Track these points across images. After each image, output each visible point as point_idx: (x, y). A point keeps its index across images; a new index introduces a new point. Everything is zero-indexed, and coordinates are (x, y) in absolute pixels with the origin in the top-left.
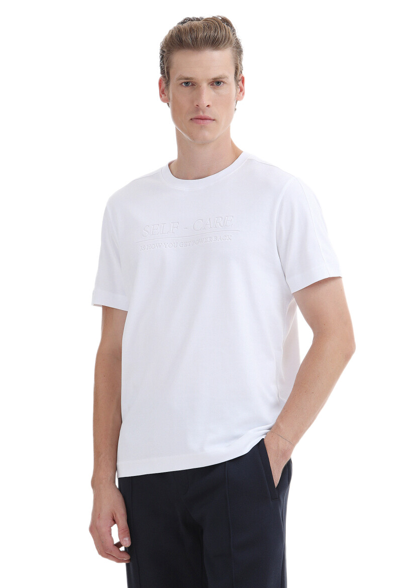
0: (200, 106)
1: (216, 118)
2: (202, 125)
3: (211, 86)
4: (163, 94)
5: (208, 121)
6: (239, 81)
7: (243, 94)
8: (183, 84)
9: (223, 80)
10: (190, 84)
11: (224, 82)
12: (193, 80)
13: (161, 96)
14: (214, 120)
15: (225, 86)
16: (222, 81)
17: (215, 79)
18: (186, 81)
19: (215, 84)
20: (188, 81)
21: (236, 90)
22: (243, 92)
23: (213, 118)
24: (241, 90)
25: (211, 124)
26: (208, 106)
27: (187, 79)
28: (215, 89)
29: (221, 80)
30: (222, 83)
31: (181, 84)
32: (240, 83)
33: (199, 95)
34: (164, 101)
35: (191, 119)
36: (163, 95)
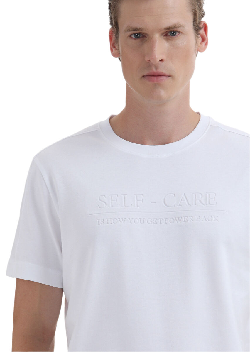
0: (152, 61)
1: (172, 74)
2: (156, 82)
3: (165, 37)
4: (114, 47)
5: (163, 78)
6: (200, 28)
7: (206, 44)
8: (133, 36)
9: (179, 29)
10: (141, 36)
11: (179, 32)
12: (143, 31)
13: (112, 50)
14: (169, 76)
15: (181, 36)
16: (177, 31)
17: (168, 28)
18: (135, 32)
19: (169, 34)
20: (137, 32)
21: (196, 40)
22: (205, 42)
23: (167, 73)
24: (204, 39)
25: (166, 81)
26: (161, 60)
27: (136, 29)
28: (170, 40)
29: (175, 29)
30: (177, 33)
31: (130, 36)
32: (202, 31)
33: (152, 48)
34: (115, 55)
35: (143, 76)
36: (114, 49)
